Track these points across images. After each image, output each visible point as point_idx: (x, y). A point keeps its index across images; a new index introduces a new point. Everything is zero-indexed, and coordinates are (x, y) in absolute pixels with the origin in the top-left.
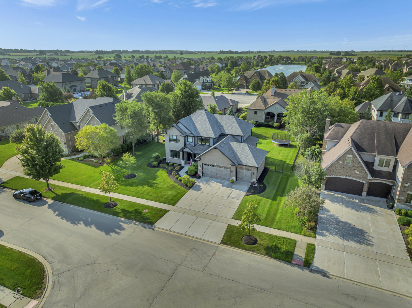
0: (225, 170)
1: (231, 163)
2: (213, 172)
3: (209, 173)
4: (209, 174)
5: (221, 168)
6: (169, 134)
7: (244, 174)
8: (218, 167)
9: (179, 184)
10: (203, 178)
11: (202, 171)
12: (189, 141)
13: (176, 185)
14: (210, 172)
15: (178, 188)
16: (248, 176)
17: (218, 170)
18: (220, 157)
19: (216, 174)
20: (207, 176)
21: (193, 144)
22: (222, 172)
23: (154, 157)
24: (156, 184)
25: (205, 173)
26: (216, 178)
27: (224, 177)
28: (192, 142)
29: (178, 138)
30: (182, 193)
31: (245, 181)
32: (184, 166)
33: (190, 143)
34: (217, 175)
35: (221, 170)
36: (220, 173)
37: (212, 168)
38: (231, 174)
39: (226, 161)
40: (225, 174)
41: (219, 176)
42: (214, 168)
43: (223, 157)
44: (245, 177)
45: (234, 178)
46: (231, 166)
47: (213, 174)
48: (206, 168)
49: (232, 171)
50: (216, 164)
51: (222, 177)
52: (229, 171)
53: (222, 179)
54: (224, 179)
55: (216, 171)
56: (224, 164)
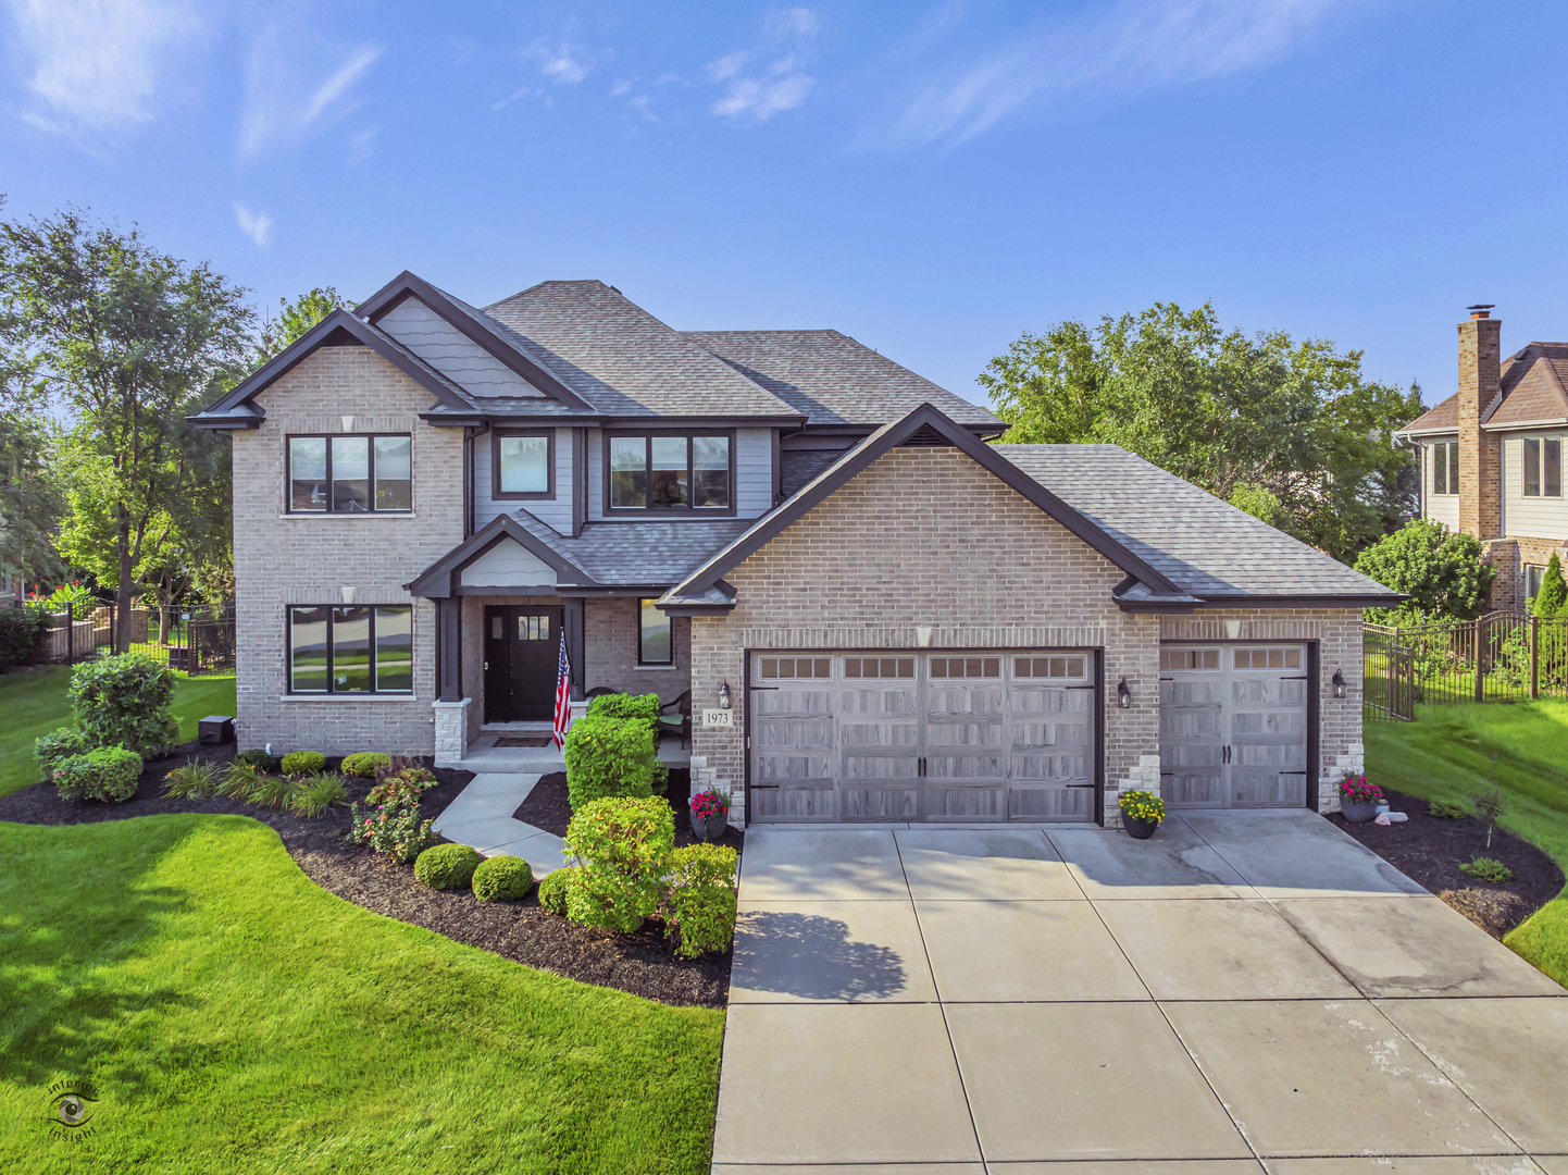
0: (1035, 698)
1: (1106, 578)
2: (885, 740)
3: (830, 765)
4: (826, 784)
5: (974, 670)
6: (286, 426)
7: (1230, 710)
8: (938, 671)
10: (772, 839)
11: (748, 752)
12: (507, 485)
14: (847, 755)
16: (1266, 730)
17: (942, 708)
18: (976, 532)
19: (923, 766)
20: (812, 815)
21: (560, 512)
22: (996, 719)
23: (90, 694)
25: (781, 774)
26: (920, 818)
27: (1018, 784)
29: (392, 467)
31: (1241, 800)
32: (471, 764)
33: (532, 506)
34: (929, 779)
35: (977, 698)
36: (974, 741)
37: (864, 693)
38: (1116, 720)
39: (1047, 577)
40: (1027, 741)
41: (950, 778)
42: (892, 697)
43: (1009, 528)
44: (1239, 742)
45: (1143, 775)
46: (1102, 625)
47: (884, 768)
48: (797, 707)
49: (1123, 688)
50: (919, 630)
51: (1000, 786)
52: (1081, 701)
53: (999, 815)
54: (1021, 808)
55: (914, 722)
56: (1020, 621)
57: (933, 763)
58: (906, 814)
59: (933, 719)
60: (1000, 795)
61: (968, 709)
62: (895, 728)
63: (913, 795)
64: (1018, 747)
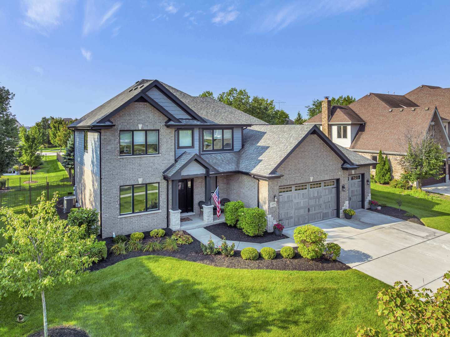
0: (327, 191)
1: (340, 163)
2: (302, 205)
3: (292, 213)
4: (291, 218)
5: (317, 186)
6: (120, 127)
7: (351, 190)
8: (311, 187)
12: (181, 145)
14: (295, 209)
16: (356, 193)
17: (312, 196)
18: (320, 154)
19: (309, 210)
20: (289, 226)
22: (321, 197)
26: (308, 222)
27: (324, 211)
28: (193, 146)
29: (152, 139)
33: (187, 150)
34: (310, 213)
35: (318, 192)
36: (317, 203)
37: (298, 194)
38: (341, 194)
39: (331, 163)
40: (326, 201)
41: (313, 212)
42: (303, 194)
43: (325, 153)
44: (352, 196)
45: (346, 205)
46: (339, 174)
47: (302, 212)
48: (286, 199)
49: (343, 187)
50: (311, 178)
51: (321, 212)
52: (334, 191)
53: (321, 219)
54: (325, 217)
55: (307, 200)
56: (327, 174)
57: (310, 209)
58: (306, 222)
59: (310, 199)
60: (322, 214)
61: (316, 195)
62: (304, 201)
63: (307, 217)
64: (325, 203)
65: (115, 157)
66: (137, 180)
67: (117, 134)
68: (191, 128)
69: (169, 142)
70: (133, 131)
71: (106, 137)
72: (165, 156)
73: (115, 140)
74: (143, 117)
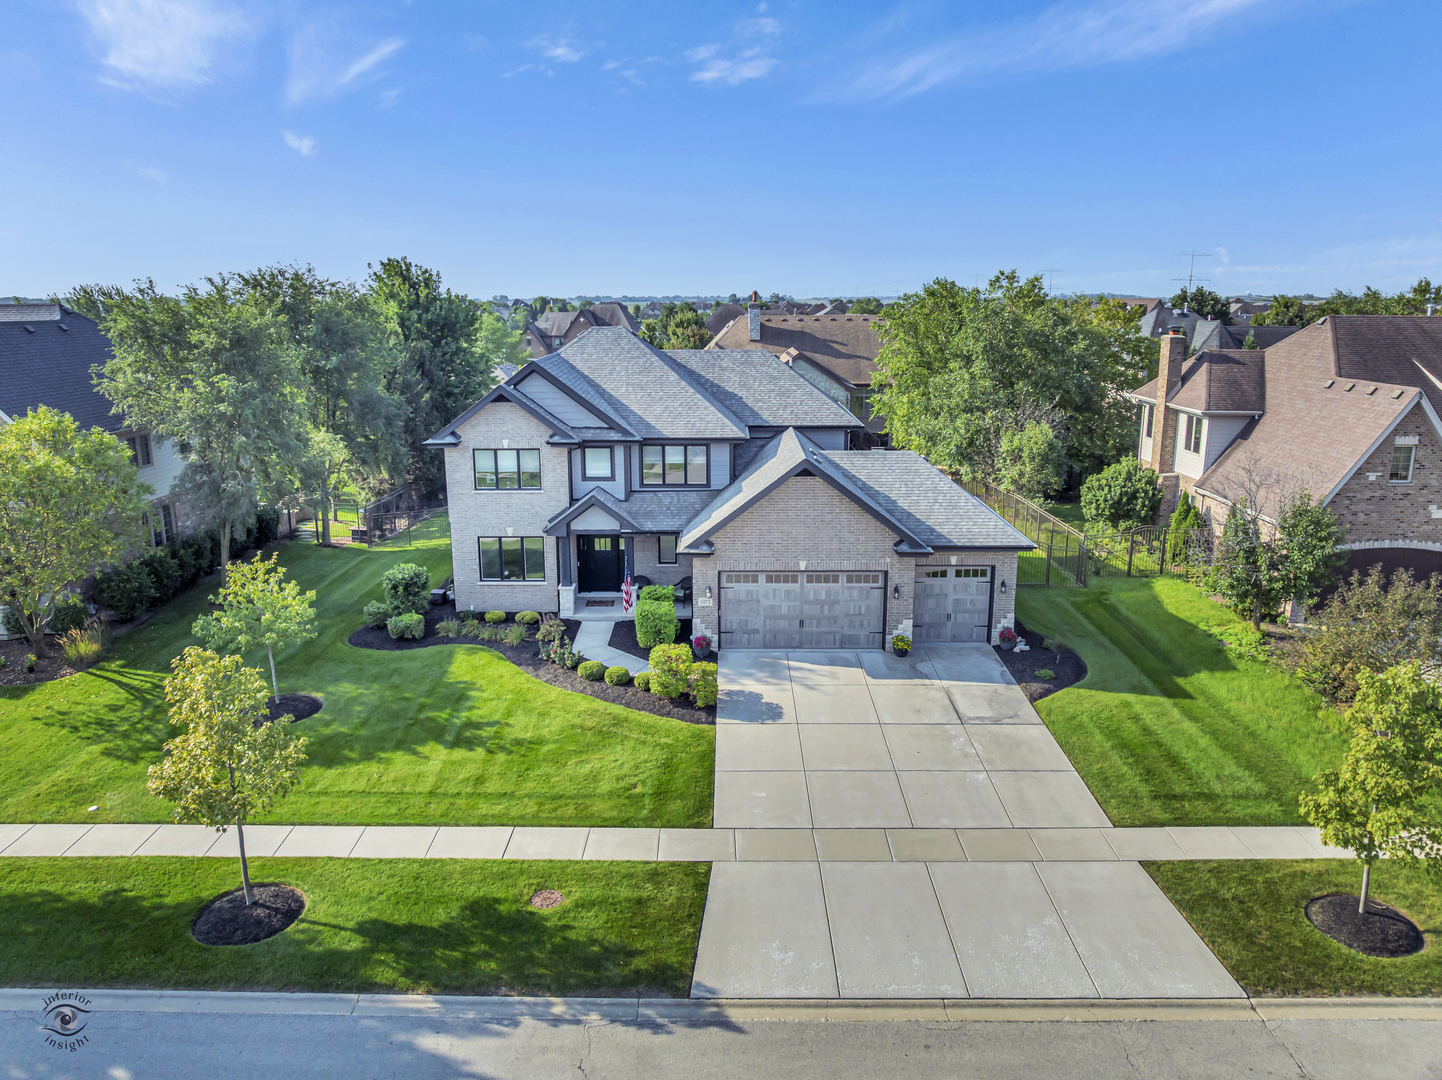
0: (855, 593)
1: (891, 538)
2: (784, 611)
3: (758, 623)
4: (756, 631)
5: (826, 580)
6: (473, 445)
7: (952, 597)
8: (810, 580)
9: (628, 705)
10: (732, 657)
11: (719, 617)
13: (617, 709)
14: (766, 618)
15: (639, 725)
16: (969, 606)
17: (812, 597)
18: (828, 517)
19: (802, 623)
20: (749, 645)
21: (618, 488)
22: (837, 602)
24: (489, 724)
25: (735, 626)
26: (800, 646)
27: (847, 631)
28: (612, 478)
29: (530, 464)
30: (687, 745)
31: (955, 639)
32: (578, 616)
33: (602, 484)
34: (805, 629)
35: (828, 593)
36: (826, 612)
37: (774, 590)
38: (892, 604)
39: (862, 538)
40: (852, 612)
41: (815, 629)
42: (788, 592)
43: (845, 515)
44: (955, 612)
45: (905, 628)
46: (888, 561)
47: (783, 624)
48: (743, 596)
49: (896, 590)
50: (801, 562)
51: (837, 632)
52: (877, 594)
53: (838, 645)
54: (847, 642)
55: (797, 603)
56: (849, 558)
57: (806, 622)
58: (794, 645)
59: (807, 602)
60: (838, 637)
61: (824, 597)
62: (789, 606)
63: (797, 637)
64: (847, 615)
65: (468, 492)
66: (505, 530)
67: (468, 454)
68: (609, 445)
69: (559, 471)
70: (495, 451)
71: (451, 459)
72: (552, 494)
73: (465, 465)
74: (510, 426)
